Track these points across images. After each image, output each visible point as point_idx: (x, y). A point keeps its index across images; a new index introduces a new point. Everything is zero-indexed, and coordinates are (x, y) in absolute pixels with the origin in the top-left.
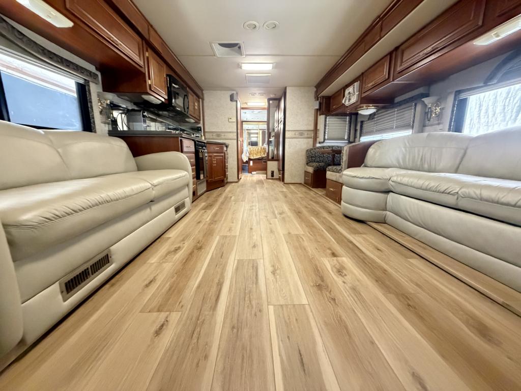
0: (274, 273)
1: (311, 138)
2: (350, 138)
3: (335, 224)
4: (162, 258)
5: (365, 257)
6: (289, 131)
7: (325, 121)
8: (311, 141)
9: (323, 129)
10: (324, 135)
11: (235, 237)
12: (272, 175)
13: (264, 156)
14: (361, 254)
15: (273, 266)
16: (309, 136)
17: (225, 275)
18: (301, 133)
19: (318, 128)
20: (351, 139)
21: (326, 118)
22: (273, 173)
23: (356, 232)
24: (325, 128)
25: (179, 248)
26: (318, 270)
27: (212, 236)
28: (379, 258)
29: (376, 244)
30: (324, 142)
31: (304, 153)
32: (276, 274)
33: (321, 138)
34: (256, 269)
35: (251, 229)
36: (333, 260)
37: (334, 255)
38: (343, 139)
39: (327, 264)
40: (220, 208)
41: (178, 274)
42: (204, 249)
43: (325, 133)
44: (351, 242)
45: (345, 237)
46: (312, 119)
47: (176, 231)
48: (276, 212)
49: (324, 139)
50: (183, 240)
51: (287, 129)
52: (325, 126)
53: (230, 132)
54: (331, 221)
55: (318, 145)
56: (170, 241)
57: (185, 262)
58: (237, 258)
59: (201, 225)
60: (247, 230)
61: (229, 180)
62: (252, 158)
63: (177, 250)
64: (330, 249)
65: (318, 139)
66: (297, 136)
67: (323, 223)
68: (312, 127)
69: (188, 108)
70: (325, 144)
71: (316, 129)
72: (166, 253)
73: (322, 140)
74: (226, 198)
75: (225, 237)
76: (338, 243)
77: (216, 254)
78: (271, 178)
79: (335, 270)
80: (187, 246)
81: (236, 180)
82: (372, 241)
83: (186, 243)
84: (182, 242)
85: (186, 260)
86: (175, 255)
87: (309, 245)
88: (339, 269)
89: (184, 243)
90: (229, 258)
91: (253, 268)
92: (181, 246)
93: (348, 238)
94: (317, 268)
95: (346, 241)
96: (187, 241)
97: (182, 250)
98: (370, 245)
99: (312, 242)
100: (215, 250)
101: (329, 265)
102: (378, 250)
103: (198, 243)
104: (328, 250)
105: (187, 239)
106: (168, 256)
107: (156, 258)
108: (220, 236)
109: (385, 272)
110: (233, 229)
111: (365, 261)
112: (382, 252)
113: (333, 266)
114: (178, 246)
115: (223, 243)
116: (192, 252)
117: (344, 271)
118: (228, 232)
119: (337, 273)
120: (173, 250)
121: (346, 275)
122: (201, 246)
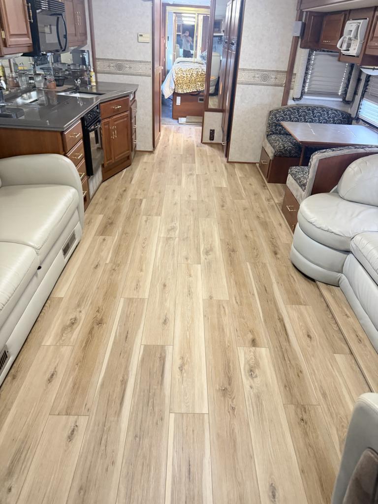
0: (181, 368)
1: (281, 86)
2: (346, 94)
3: (274, 280)
4: (58, 339)
5: (288, 347)
6: (244, 70)
7: (309, 60)
8: (280, 91)
9: (303, 75)
10: (304, 87)
11: (143, 300)
12: (212, 138)
13: (201, 89)
14: (285, 344)
15: (182, 358)
16: (277, 81)
17: (130, 369)
18: (264, 77)
19: (295, 71)
20: (349, 97)
21: (310, 55)
22: (212, 132)
23: (294, 299)
24: (306, 74)
25: (75, 319)
26: (229, 367)
27: (115, 298)
28: (303, 350)
29: (311, 325)
30: (300, 99)
31: (266, 113)
32: (184, 371)
33: (295, 92)
34: (163, 359)
35: (165, 285)
36: (250, 351)
37: (254, 343)
38: (334, 95)
39: (242, 355)
40: (124, 233)
41: (79, 364)
42: (106, 323)
43: (304, 82)
44: (281, 320)
45: (278, 310)
46: (287, 50)
47: (68, 285)
48: (202, 248)
49: (303, 93)
50: (79, 305)
51: (240, 66)
52: (307, 69)
53: (140, 62)
54: (271, 272)
55: (291, 103)
56: (63, 305)
57: (86, 346)
58: (144, 343)
59: (100, 270)
60: (159, 287)
61: (138, 149)
62: (180, 91)
63: (73, 323)
64: (252, 331)
65: (291, 92)
66: (257, 80)
67: (258, 278)
68: (285, 67)
69: (65, 37)
70: (302, 102)
71: (290, 72)
72: (60, 330)
73: (299, 96)
74: (134, 201)
75: (130, 301)
76: (265, 321)
77: (120, 335)
78: (209, 141)
79: (247, 367)
80: (85, 316)
81: (151, 149)
82: (308, 319)
83: (83, 312)
84: (78, 310)
85: (86, 343)
86: (72, 334)
87: (229, 323)
88: (252, 367)
89: (80, 312)
90: (134, 341)
91: (160, 360)
92: (78, 317)
93: (281, 311)
94: (229, 363)
95: (277, 317)
96: (84, 308)
97: (79, 324)
98: (303, 328)
99: (235, 317)
100: (119, 327)
101: (243, 359)
102: (309, 336)
103: (98, 311)
104: (250, 333)
105: (84, 303)
106: (64, 335)
107: (51, 338)
108: (125, 298)
109: (300, 374)
110: (141, 284)
111: (286, 356)
112: (311, 341)
113: (247, 362)
114: (73, 317)
115: (128, 313)
116: (92, 329)
117: (257, 370)
118: (135, 290)
119: (248, 373)
120: (68, 323)
121: (256, 376)
122: (102, 320)
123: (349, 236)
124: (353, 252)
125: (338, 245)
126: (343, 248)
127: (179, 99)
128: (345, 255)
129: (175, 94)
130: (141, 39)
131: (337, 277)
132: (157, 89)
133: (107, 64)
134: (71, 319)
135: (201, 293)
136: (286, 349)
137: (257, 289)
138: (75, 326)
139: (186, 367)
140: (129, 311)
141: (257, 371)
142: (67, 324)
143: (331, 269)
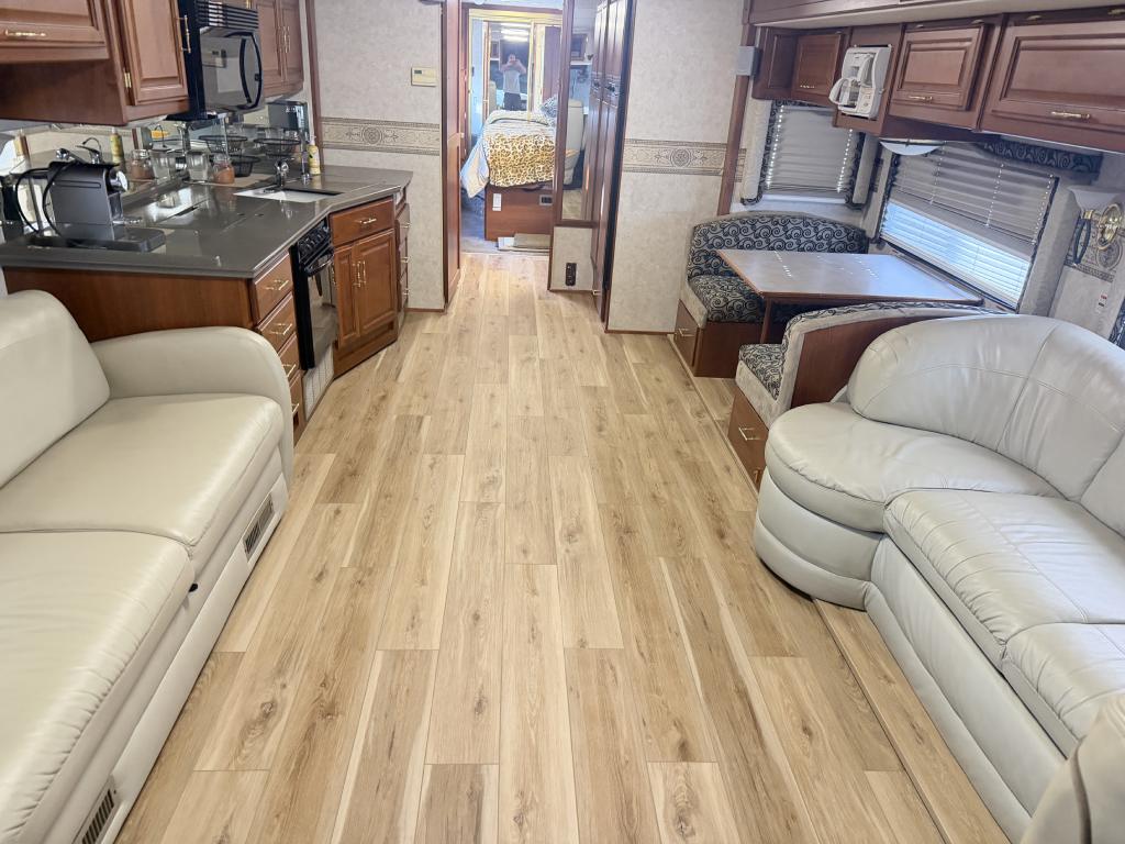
0: (519, 820)
1: (717, 174)
2: (852, 189)
3: (721, 599)
4: (232, 753)
5: (761, 759)
6: (636, 141)
7: (772, 122)
8: (714, 185)
9: (761, 151)
10: (763, 176)
11: (427, 654)
12: (571, 280)
13: (544, 178)
14: (753, 750)
15: (522, 794)
16: (707, 164)
17: (401, 824)
18: (679, 156)
19: (743, 145)
20: (858, 196)
21: (773, 113)
22: (571, 269)
23: (769, 643)
24: (768, 149)
25: (273, 704)
26: (630, 813)
27: (363, 650)
28: (795, 764)
29: (809, 705)
30: (756, 200)
31: (686, 230)
32: (525, 825)
33: (746, 185)
34: (476, 798)
35: (476, 617)
36: (677, 772)
37: (685, 751)
38: (831, 192)
39: (659, 783)
40: (384, 495)
41: (282, 815)
42: (344, 714)
43: (765, 167)
44: (743, 694)
45: (734, 670)
46: (726, 102)
47: (254, 623)
48: (558, 525)
49: (761, 190)
50: (280, 671)
51: (629, 134)
52: (769, 140)
53: (417, 125)
54: (714, 581)
55: (737, 208)
56: (245, 670)
57: (297, 770)
58: (432, 759)
59: (329, 584)
60: (463, 622)
61: (411, 305)
62: (501, 183)
63: (268, 713)
64: (678, 724)
65: (738, 186)
66: (665, 163)
67: (688, 595)
68: (722, 135)
69: (259, 78)
70: (761, 207)
71: (734, 146)
72: (238, 729)
73: (754, 195)
74: (404, 421)
75: (397, 657)
76: (707, 696)
77: (376, 742)
78: (566, 288)
79: (672, 812)
80: (294, 696)
81: (440, 306)
82: (803, 690)
83: (289, 686)
84: (279, 682)
85: (298, 763)
86: (266, 741)
87: (626, 703)
88: (682, 811)
89: (284, 686)
90: (409, 755)
91: (471, 802)
92: (279, 700)
93: (741, 673)
94: (629, 803)
95: (733, 688)
96: (292, 677)
97: (280, 717)
98: (791, 711)
99: (638, 691)
100: (373, 724)
101: (662, 792)
102: (806, 730)
103: (324, 684)
104: (674, 728)
105: (293, 664)
106: (246, 743)
107: (216, 753)
108: (386, 651)
109: (793, 825)
110: (422, 615)
111: (757, 779)
112: (811, 740)
113: (671, 798)
114: (268, 700)
115: (394, 687)
116: (312, 727)
117: (693, 816)
118: (408, 630)
119: (674, 825)
120: (257, 713)
121: (693, 833)
122: (333, 705)
123: (878, 498)
124: (891, 535)
125: (856, 520)
126: (868, 526)
127: (497, 200)
128: (876, 542)
129: (490, 189)
130: (416, 78)
131: (861, 590)
132: (452, 178)
133: (344, 128)
134: (263, 705)
135: (559, 633)
136: (757, 764)
137: (685, 621)
138: (271, 723)
139: (531, 816)
140: (395, 683)
141: (694, 821)
142: (255, 718)
143: (845, 571)
